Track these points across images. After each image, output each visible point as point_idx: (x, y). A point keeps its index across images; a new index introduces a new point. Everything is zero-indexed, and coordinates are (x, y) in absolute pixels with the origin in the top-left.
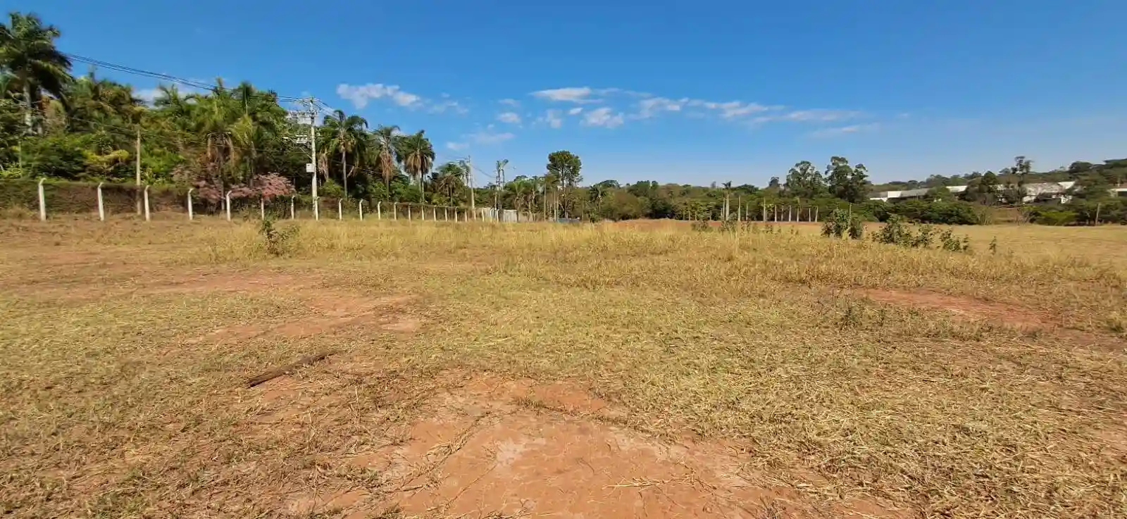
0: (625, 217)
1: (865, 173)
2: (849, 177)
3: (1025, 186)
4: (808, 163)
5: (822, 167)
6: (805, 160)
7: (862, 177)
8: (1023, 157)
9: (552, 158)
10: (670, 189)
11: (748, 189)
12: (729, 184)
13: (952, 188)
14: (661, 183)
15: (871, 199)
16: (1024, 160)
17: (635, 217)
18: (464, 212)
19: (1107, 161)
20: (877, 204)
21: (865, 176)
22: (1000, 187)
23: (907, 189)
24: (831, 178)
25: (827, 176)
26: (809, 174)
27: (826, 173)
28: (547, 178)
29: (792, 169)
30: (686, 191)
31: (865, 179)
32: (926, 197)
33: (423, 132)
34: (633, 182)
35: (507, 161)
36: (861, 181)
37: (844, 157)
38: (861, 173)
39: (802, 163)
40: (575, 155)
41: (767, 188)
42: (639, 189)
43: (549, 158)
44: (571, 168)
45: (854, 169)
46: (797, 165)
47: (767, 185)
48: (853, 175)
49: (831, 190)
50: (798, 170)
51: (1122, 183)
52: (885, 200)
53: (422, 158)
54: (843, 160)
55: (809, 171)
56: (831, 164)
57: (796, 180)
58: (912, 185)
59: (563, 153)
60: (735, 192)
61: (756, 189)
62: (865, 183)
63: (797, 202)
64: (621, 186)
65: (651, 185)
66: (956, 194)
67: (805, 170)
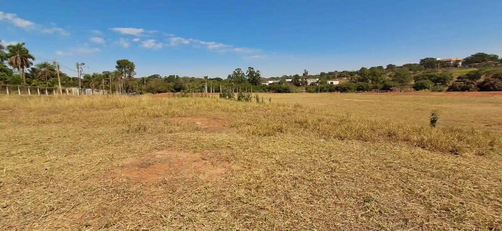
0: (159, 92)
2: (255, 75)
3: (307, 80)
5: (245, 71)
6: (239, 68)
7: (259, 75)
9: (118, 63)
10: (185, 79)
11: (219, 80)
12: (207, 77)
13: (287, 80)
14: (181, 76)
15: (262, 84)
16: (306, 71)
17: (165, 92)
18: (53, 90)
19: (329, 72)
20: (264, 86)
21: (260, 75)
22: (300, 80)
23: (276, 80)
24: (248, 75)
25: (247, 74)
26: (240, 74)
27: (247, 73)
28: (116, 72)
29: (234, 71)
30: (192, 80)
31: (260, 76)
32: (279, 83)
33: (24, 44)
34: (168, 76)
35: (84, 64)
36: (258, 77)
37: (253, 67)
38: (258, 73)
39: (238, 69)
40: (132, 62)
41: (227, 79)
42: (170, 79)
43: (117, 62)
44: (130, 68)
45: (256, 72)
46: (236, 70)
47: (227, 78)
48: (256, 74)
49: (249, 80)
50: (236, 72)
51: (332, 79)
52: (267, 84)
53: (22, 59)
55: (240, 72)
56: (248, 70)
57: (235, 76)
58: (277, 78)
59: (125, 60)
60: (213, 80)
61: (222, 79)
62: (260, 77)
63: (233, 85)
64: (162, 78)
65: (176, 77)
66: (289, 82)
67: (239, 72)
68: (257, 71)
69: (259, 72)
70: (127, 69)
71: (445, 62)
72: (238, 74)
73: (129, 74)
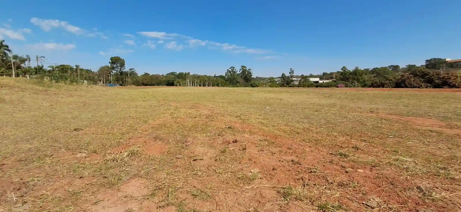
2: (246, 73)
4: (234, 67)
5: (238, 69)
8: (292, 69)
16: (292, 70)
44: (120, 64)
54: (245, 67)
56: (241, 68)
57: (229, 73)
68: (249, 70)
69: (251, 70)
70: (118, 65)
71: (455, 62)
72: (232, 71)
73: (120, 69)
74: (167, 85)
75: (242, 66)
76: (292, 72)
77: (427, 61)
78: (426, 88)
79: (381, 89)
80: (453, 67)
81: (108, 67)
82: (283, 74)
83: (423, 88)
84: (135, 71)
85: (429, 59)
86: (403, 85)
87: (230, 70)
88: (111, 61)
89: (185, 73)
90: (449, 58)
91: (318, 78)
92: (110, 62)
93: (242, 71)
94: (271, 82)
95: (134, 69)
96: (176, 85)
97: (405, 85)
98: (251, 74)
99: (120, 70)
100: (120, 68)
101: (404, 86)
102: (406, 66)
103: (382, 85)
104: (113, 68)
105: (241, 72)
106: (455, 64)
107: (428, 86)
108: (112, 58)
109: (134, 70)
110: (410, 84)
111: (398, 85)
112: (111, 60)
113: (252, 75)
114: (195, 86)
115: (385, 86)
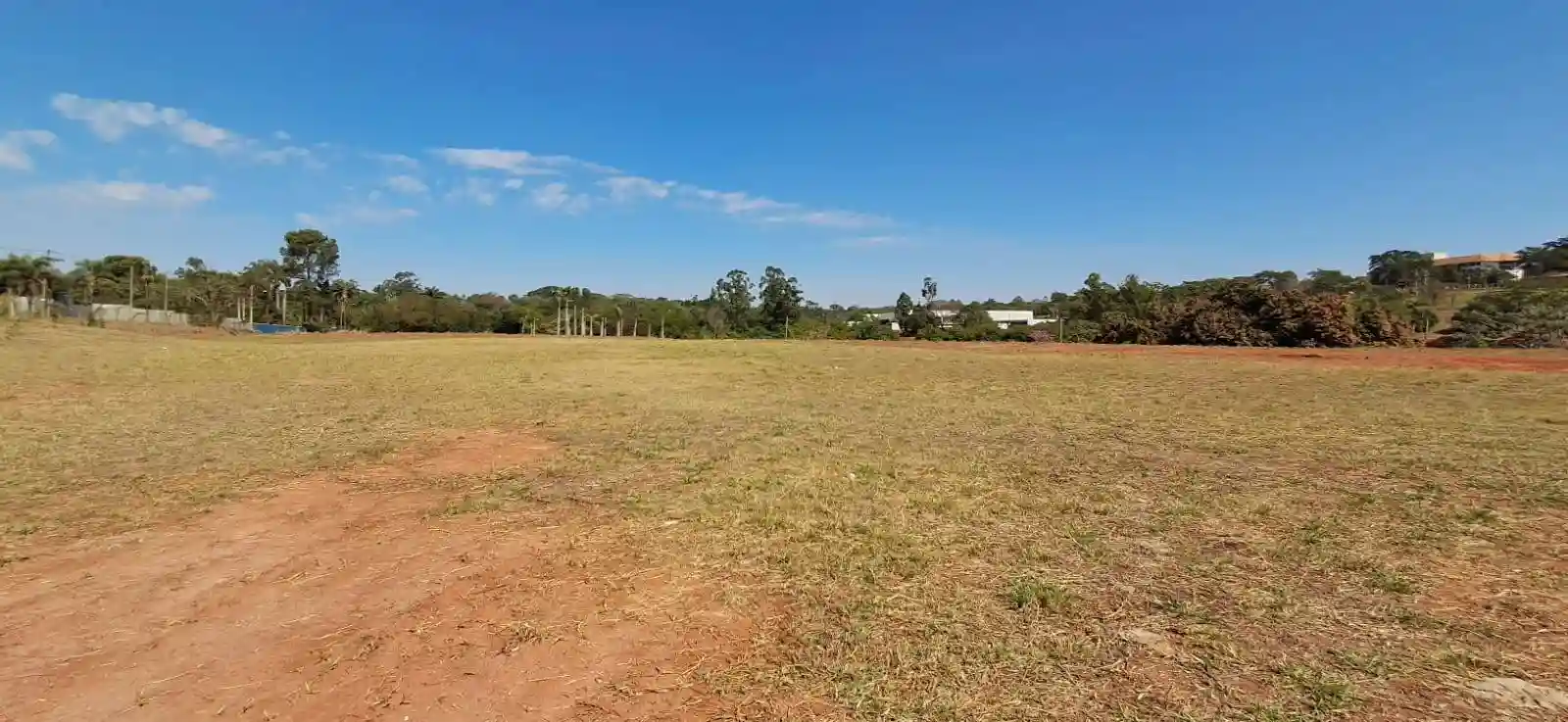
1: (798, 288)
2: (783, 293)
4: (740, 272)
6: (742, 268)
7: (794, 293)
8: (929, 279)
16: (930, 282)
24: (764, 293)
25: (759, 290)
27: (759, 286)
29: (721, 280)
36: (793, 298)
37: (779, 267)
45: (788, 283)
46: (730, 274)
48: (786, 290)
49: (766, 307)
54: (778, 271)
56: (764, 275)
68: (791, 280)
69: (799, 282)
70: (314, 258)
71: (1460, 265)
72: (736, 287)
73: (319, 272)
74: (496, 331)
75: (770, 268)
76: (930, 289)
77: (1374, 259)
78: (1255, 344)
79: (1127, 345)
80: (1453, 281)
81: (273, 265)
82: (904, 298)
83: (1245, 345)
84: (417, 283)
85: (1380, 253)
86: (1188, 335)
87: (728, 280)
88: (286, 245)
89: (584, 290)
90: (1440, 250)
91: (1029, 310)
92: (282, 249)
93: (766, 285)
94: (862, 327)
95: (411, 274)
96: (527, 331)
97: (1192, 336)
98: (799, 295)
99: (321, 278)
100: (317, 269)
101: (1190, 338)
102: (1309, 274)
103: (1129, 336)
104: (292, 270)
105: (764, 288)
106: (1459, 270)
107: (1260, 338)
108: (294, 234)
109: (412, 278)
110: (1208, 331)
111: (1174, 337)
112: (288, 240)
113: (798, 300)
114: (579, 333)
115: (1140, 337)
